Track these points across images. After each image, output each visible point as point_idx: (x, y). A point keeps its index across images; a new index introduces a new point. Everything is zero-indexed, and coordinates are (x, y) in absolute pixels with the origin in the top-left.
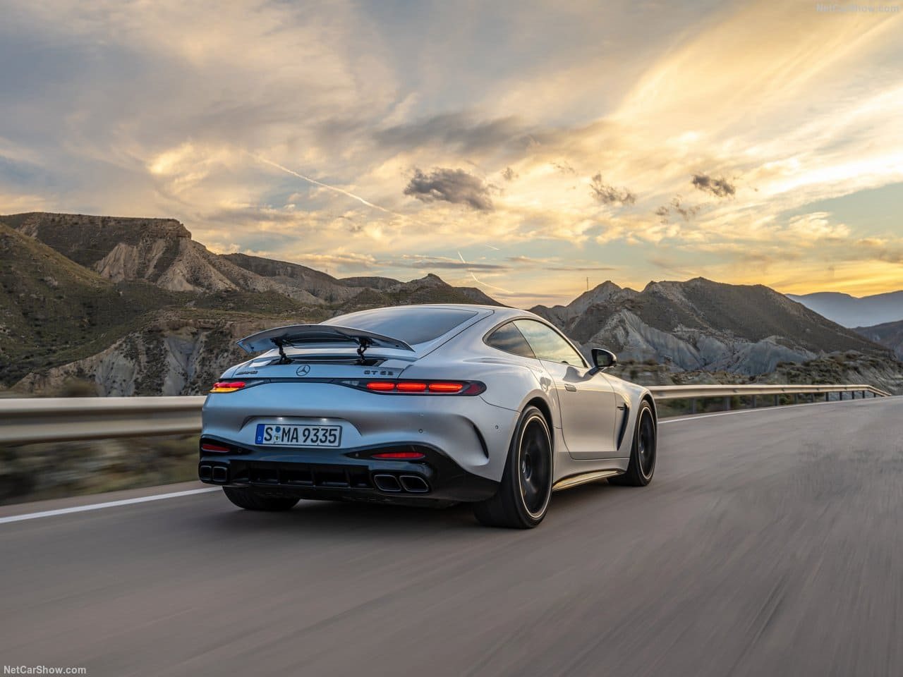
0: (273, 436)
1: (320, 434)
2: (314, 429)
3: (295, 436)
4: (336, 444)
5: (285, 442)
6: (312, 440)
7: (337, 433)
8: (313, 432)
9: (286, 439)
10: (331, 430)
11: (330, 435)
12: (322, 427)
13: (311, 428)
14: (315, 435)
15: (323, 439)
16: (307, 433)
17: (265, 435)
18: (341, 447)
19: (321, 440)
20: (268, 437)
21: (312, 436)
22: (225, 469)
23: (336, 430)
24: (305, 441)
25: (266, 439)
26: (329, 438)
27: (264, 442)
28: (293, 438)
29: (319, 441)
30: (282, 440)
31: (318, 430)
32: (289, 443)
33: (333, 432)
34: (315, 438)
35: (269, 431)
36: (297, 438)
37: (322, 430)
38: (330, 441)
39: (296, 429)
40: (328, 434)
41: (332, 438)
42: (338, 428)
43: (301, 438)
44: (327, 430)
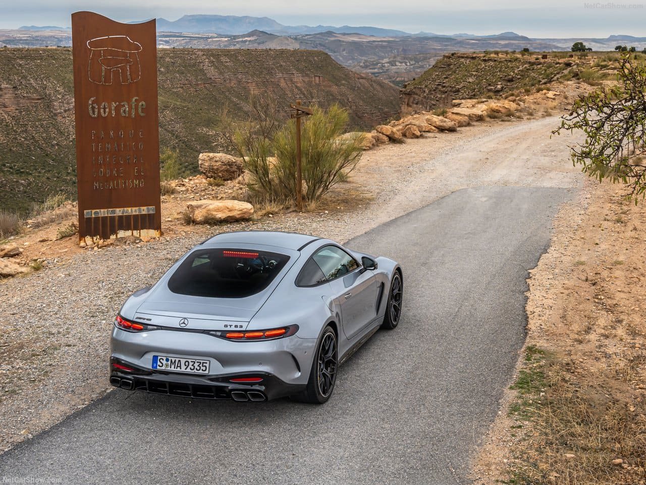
0: (164, 364)
1: (196, 365)
2: (191, 362)
3: (179, 365)
4: (207, 372)
5: (173, 368)
6: (190, 368)
7: (207, 365)
8: (191, 364)
9: (173, 366)
10: (203, 363)
11: (203, 366)
12: (197, 361)
13: (190, 361)
14: (192, 365)
15: (198, 368)
16: (187, 364)
17: (159, 363)
18: (210, 374)
19: (196, 369)
20: (161, 365)
21: (190, 366)
22: (131, 382)
23: (206, 363)
24: (186, 369)
25: (159, 365)
26: (202, 368)
27: (158, 367)
28: (178, 366)
29: (195, 370)
30: (171, 368)
31: (195, 362)
32: (175, 369)
33: (204, 364)
34: (192, 368)
35: (161, 360)
36: (180, 367)
37: (197, 362)
38: (202, 370)
39: (179, 361)
40: (201, 365)
41: (204, 368)
42: (208, 362)
43: (183, 367)
44: (200, 363)
